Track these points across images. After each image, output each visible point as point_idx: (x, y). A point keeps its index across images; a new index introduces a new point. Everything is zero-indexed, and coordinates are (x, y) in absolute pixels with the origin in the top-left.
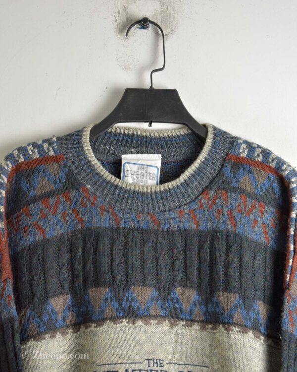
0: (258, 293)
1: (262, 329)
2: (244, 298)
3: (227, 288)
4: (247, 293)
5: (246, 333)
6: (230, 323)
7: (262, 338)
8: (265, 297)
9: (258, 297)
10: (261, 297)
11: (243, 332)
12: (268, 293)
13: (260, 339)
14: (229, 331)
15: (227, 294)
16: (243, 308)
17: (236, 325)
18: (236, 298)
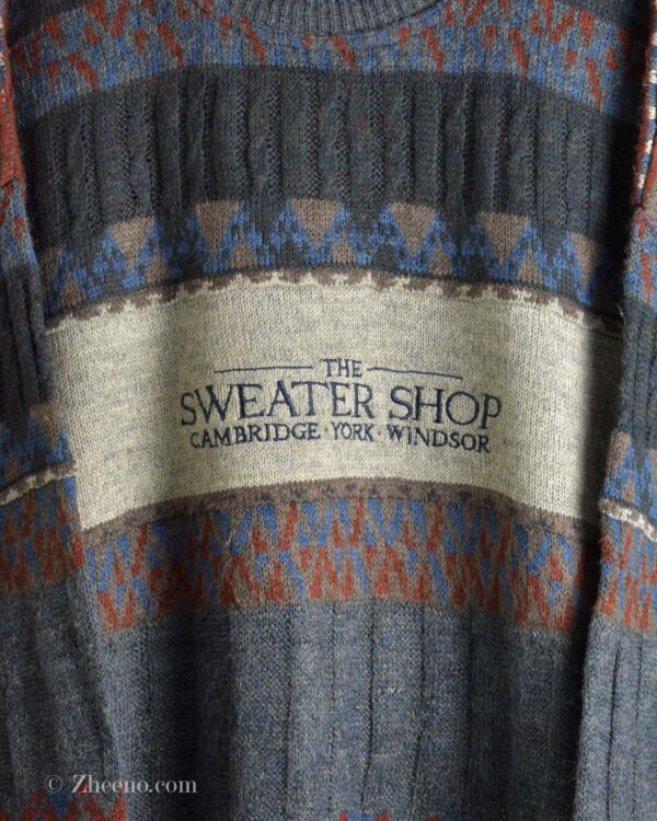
0: (574, 215)
1: (582, 295)
2: (543, 227)
3: (505, 204)
4: (550, 215)
5: (546, 303)
6: (510, 281)
7: (581, 314)
8: (588, 225)
9: (573, 224)
10: (581, 224)
11: (537, 301)
12: (597, 215)
13: (576, 317)
14: (508, 298)
15: (504, 217)
16: (540, 248)
17: (523, 284)
18: (525, 226)
